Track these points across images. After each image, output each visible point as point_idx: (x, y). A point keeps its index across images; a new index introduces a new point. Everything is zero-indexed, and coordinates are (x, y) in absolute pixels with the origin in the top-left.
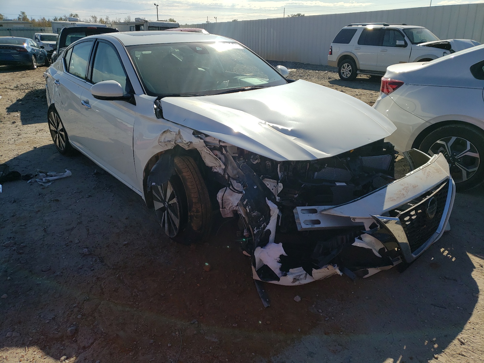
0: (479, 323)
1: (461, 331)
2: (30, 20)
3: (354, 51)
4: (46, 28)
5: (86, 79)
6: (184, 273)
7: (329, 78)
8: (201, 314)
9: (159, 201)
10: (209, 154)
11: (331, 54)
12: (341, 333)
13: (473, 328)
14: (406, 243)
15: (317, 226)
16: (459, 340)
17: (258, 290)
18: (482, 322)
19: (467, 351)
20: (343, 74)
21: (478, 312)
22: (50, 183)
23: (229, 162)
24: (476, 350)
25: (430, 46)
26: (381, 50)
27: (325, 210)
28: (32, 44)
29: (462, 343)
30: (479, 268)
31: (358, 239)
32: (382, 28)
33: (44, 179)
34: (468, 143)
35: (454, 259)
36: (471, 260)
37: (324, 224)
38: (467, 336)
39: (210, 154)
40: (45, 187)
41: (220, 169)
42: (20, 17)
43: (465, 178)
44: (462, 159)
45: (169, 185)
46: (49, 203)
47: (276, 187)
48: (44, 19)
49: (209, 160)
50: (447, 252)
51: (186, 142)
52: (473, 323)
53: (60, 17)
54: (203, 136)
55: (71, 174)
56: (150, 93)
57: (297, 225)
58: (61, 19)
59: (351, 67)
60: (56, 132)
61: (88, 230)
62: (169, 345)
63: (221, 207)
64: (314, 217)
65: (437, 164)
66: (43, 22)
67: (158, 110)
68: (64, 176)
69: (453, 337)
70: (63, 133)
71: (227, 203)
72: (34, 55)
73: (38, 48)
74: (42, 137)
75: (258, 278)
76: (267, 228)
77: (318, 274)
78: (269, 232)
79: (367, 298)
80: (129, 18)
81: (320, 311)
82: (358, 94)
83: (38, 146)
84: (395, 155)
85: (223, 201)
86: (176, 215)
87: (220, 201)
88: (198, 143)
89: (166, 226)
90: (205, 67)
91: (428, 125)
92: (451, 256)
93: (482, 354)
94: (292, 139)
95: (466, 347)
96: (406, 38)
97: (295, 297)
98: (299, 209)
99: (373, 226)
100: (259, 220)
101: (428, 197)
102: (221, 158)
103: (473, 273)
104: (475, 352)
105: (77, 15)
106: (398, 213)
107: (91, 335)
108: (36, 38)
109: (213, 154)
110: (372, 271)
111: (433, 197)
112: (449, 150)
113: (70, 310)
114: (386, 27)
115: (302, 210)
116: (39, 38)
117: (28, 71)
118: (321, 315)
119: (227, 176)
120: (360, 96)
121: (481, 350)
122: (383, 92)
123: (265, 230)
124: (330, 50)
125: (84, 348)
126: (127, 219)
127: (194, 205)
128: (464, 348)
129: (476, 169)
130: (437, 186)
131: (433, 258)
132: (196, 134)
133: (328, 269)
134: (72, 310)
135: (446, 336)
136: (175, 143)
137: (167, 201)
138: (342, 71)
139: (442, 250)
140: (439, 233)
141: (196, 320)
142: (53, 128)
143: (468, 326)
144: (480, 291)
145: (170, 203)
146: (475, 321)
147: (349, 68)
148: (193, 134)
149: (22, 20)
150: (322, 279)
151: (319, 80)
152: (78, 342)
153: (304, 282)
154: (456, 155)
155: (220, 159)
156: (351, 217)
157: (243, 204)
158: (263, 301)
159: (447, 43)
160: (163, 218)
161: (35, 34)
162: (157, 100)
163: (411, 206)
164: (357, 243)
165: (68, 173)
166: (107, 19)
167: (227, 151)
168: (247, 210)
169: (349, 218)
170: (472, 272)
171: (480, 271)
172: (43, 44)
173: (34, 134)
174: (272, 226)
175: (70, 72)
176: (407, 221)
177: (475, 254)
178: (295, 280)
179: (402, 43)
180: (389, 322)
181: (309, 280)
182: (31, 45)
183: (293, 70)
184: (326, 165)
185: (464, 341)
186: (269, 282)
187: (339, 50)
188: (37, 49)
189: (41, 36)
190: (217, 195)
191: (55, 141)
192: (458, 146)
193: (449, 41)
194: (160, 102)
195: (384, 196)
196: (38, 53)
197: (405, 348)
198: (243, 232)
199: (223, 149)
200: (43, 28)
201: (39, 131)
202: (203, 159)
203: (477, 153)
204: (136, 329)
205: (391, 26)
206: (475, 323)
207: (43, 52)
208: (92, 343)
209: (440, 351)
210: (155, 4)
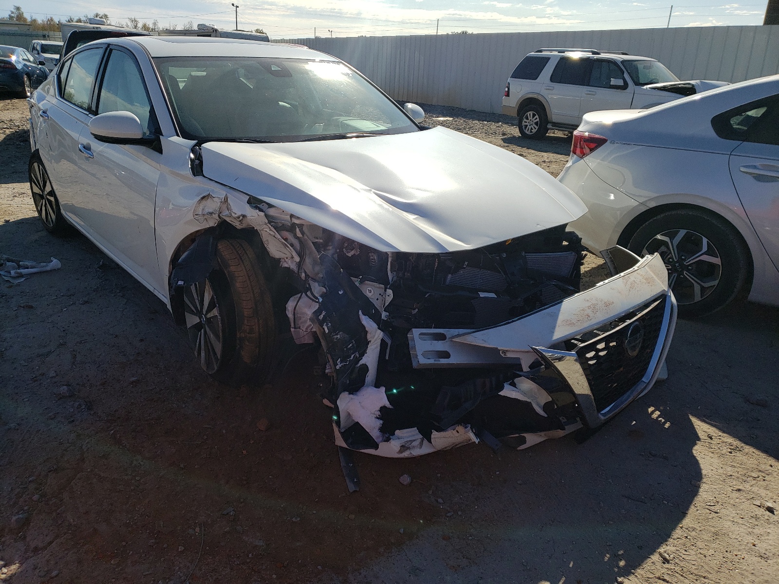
0: (697, 530)
1: (666, 541)
2: (29, 20)
3: (544, 92)
4: (51, 33)
5: (89, 109)
6: (224, 432)
7: (504, 134)
8: (242, 500)
9: (192, 312)
10: (274, 236)
11: (508, 95)
12: (470, 538)
13: (686, 537)
14: (587, 395)
15: (443, 361)
16: (661, 554)
17: (343, 464)
18: (702, 527)
19: (672, 573)
20: (526, 128)
21: (697, 510)
22: (23, 279)
23: (308, 252)
24: (688, 573)
25: (661, 90)
26: (586, 92)
27: (459, 336)
28: (25, 58)
29: (666, 561)
30: (706, 441)
31: (510, 384)
32: (590, 57)
33: (13, 272)
34: (705, 241)
35: (667, 425)
36: (695, 427)
37: (456, 359)
38: (675, 548)
39: (276, 236)
40: (13, 285)
41: (292, 263)
42: (13, 15)
43: (698, 298)
44: (694, 266)
45: (207, 287)
46: (16, 310)
47: (382, 296)
48: (52, 20)
49: (275, 247)
50: (658, 413)
51: (236, 215)
52: (687, 529)
53: (78, 18)
54: (265, 207)
55: (59, 266)
56: (186, 135)
57: (412, 359)
58: (79, 21)
59: (538, 118)
60: (42, 197)
61: (75, 357)
62: (181, 548)
63: (292, 325)
64: (440, 346)
65: (648, 270)
66: (50, 24)
67: (197, 162)
68: (48, 268)
69: (652, 551)
70: (52, 199)
71: (303, 319)
72: (28, 75)
73: (34, 63)
74: (22, 206)
75: (344, 445)
76: (361, 362)
77: (442, 439)
78: (365, 368)
79: (519, 482)
80: (191, 23)
81: (440, 500)
82: (547, 161)
83: (12, 219)
84: (582, 252)
85: (296, 317)
86: (217, 336)
87: (290, 315)
88: (255, 217)
89: (203, 354)
90: (291, 102)
91: (644, 209)
92: (663, 420)
93: (696, 580)
94: (411, 217)
95: (672, 567)
96: (626, 75)
97: (401, 477)
98: (416, 332)
99: (534, 366)
100: (346, 347)
101: (628, 322)
102: (294, 244)
103: (696, 448)
104: (685, 576)
105: (106, 16)
106: (576, 345)
107: (51, 528)
108: (34, 48)
109: (280, 237)
110: (532, 439)
111: (637, 323)
112: (674, 252)
113: (21, 486)
114: (596, 56)
115: (421, 334)
116: (39, 48)
117: (16, 101)
118: (441, 507)
119: (303, 275)
120: (548, 164)
121: (697, 573)
122: (575, 153)
123: (359, 365)
124: (507, 89)
125: (36, 550)
126: (142, 340)
127: (246, 321)
128: (668, 568)
129: (716, 283)
130: (644, 306)
131: (634, 422)
132: (254, 202)
133: (457, 432)
134: (25, 486)
135: (640, 548)
136: (219, 216)
137: (204, 313)
138: (524, 124)
139: (651, 410)
140: (647, 381)
141: (233, 509)
142: (36, 190)
143: (678, 533)
144: (703, 476)
145: (209, 316)
146: (691, 526)
147: (535, 119)
148: (249, 202)
149: (15, 19)
150: (447, 449)
151: (487, 136)
152: (28, 539)
153: (417, 452)
154: (685, 260)
155: (292, 245)
156: (499, 348)
157: (318, 320)
158: (347, 481)
159: (690, 86)
160: (198, 341)
161: (34, 41)
162: (196, 145)
163: (599, 335)
164: (507, 392)
165: (55, 263)
166: (155, 24)
167: (303, 233)
168: (324, 329)
169: (495, 351)
170: (694, 446)
171: (707, 446)
172: (45, 58)
173: (8, 199)
174: (370, 358)
175: (65, 97)
176: (591, 359)
177: (703, 418)
178: (404, 448)
179: (620, 82)
180: (551, 523)
181: (426, 449)
182: (23, 60)
183: (448, 118)
184: (466, 263)
185: (669, 556)
186: (360, 451)
187: (521, 89)
188: (33, 65)
189: (42, 46)
190: (287, 306)
191: (40, 212)
192: (689, 246)
193: (693, 83)
194: (200, 149)
195: (555, 317)
196: (34, 72)
197: (571, 565)
198: (325, 368)
199: (298, 230)
200: (46, 33)
201: (18, 195)
202: (265, 245)
203: (718, 257)
204: (128, 521)
205: (603, 56)
206: (689, 529)
207: (43, 70)
208: (51, 543)
209: (627, 572)
210: (233, 5)
